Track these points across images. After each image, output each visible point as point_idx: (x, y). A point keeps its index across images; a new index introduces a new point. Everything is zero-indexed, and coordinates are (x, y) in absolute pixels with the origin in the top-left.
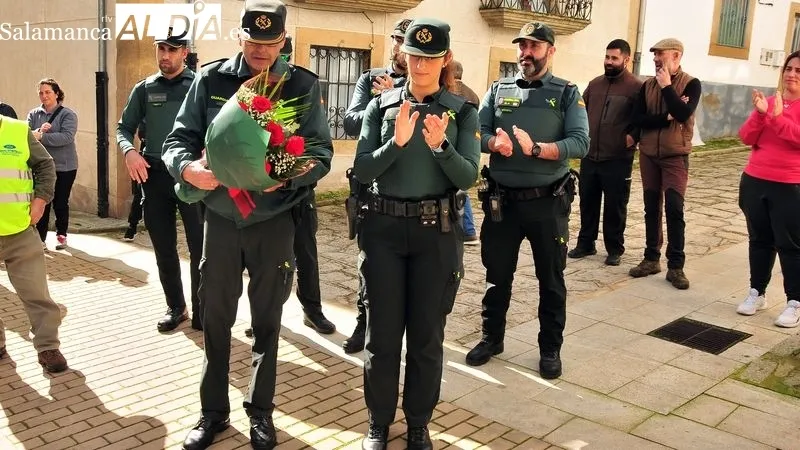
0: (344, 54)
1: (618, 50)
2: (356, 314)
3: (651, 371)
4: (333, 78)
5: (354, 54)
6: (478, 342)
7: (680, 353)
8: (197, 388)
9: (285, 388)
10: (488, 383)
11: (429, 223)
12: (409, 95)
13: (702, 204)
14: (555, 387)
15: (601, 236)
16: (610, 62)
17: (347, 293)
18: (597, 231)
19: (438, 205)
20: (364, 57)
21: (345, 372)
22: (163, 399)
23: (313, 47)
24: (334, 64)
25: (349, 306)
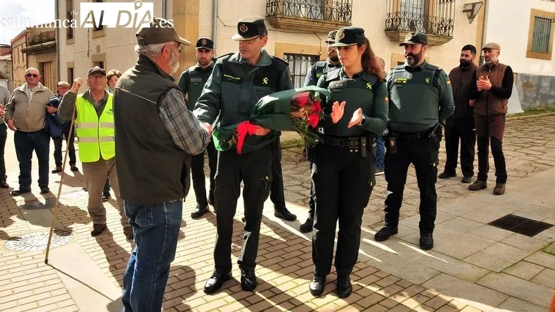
0: (304, 58)
1: (469, 51)
2: (308, 210)
3: (489, 246)
4: (297, 73)
5: (309, 58)
6: (382, 227)
7: (507, 235)
8: (213, 250)
9: (264, 252)
10: (387, 252)
11: (354, 151)
12: (344, 73)
13: (523, 147)
14: (429, 255)
15: (459, 165)
16: (464, 58)
17: (303, 197)
18: (456, 163)
19: (360, 141)
20: (316, 58)
21: (301, 243)
22: (193, 256)
23: (285, 54)
24: (298, 64)
25: (304, 205)
